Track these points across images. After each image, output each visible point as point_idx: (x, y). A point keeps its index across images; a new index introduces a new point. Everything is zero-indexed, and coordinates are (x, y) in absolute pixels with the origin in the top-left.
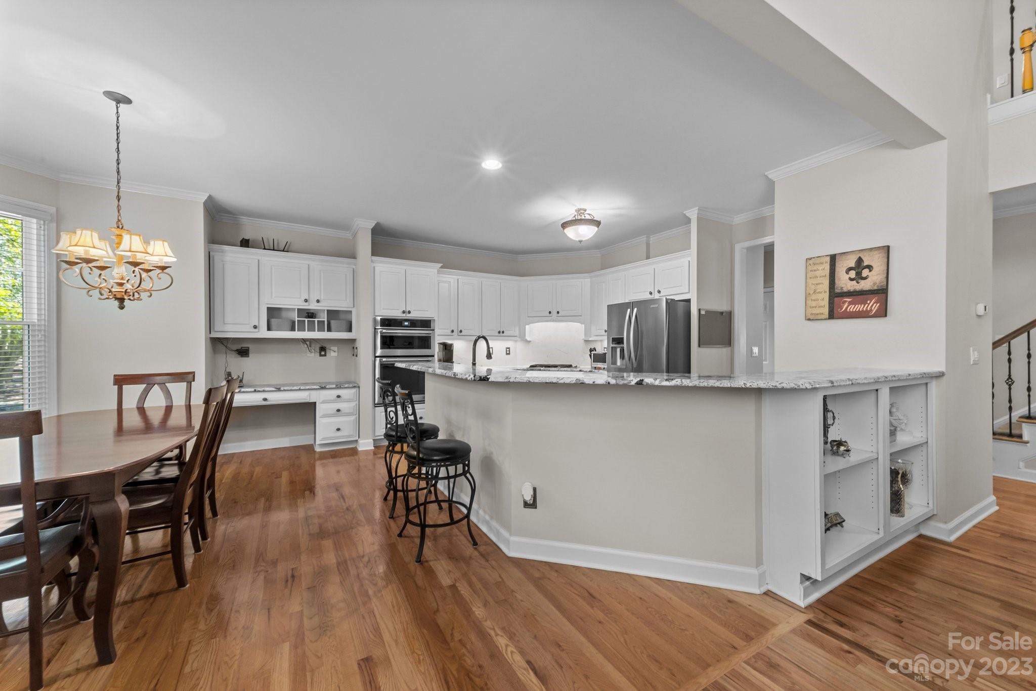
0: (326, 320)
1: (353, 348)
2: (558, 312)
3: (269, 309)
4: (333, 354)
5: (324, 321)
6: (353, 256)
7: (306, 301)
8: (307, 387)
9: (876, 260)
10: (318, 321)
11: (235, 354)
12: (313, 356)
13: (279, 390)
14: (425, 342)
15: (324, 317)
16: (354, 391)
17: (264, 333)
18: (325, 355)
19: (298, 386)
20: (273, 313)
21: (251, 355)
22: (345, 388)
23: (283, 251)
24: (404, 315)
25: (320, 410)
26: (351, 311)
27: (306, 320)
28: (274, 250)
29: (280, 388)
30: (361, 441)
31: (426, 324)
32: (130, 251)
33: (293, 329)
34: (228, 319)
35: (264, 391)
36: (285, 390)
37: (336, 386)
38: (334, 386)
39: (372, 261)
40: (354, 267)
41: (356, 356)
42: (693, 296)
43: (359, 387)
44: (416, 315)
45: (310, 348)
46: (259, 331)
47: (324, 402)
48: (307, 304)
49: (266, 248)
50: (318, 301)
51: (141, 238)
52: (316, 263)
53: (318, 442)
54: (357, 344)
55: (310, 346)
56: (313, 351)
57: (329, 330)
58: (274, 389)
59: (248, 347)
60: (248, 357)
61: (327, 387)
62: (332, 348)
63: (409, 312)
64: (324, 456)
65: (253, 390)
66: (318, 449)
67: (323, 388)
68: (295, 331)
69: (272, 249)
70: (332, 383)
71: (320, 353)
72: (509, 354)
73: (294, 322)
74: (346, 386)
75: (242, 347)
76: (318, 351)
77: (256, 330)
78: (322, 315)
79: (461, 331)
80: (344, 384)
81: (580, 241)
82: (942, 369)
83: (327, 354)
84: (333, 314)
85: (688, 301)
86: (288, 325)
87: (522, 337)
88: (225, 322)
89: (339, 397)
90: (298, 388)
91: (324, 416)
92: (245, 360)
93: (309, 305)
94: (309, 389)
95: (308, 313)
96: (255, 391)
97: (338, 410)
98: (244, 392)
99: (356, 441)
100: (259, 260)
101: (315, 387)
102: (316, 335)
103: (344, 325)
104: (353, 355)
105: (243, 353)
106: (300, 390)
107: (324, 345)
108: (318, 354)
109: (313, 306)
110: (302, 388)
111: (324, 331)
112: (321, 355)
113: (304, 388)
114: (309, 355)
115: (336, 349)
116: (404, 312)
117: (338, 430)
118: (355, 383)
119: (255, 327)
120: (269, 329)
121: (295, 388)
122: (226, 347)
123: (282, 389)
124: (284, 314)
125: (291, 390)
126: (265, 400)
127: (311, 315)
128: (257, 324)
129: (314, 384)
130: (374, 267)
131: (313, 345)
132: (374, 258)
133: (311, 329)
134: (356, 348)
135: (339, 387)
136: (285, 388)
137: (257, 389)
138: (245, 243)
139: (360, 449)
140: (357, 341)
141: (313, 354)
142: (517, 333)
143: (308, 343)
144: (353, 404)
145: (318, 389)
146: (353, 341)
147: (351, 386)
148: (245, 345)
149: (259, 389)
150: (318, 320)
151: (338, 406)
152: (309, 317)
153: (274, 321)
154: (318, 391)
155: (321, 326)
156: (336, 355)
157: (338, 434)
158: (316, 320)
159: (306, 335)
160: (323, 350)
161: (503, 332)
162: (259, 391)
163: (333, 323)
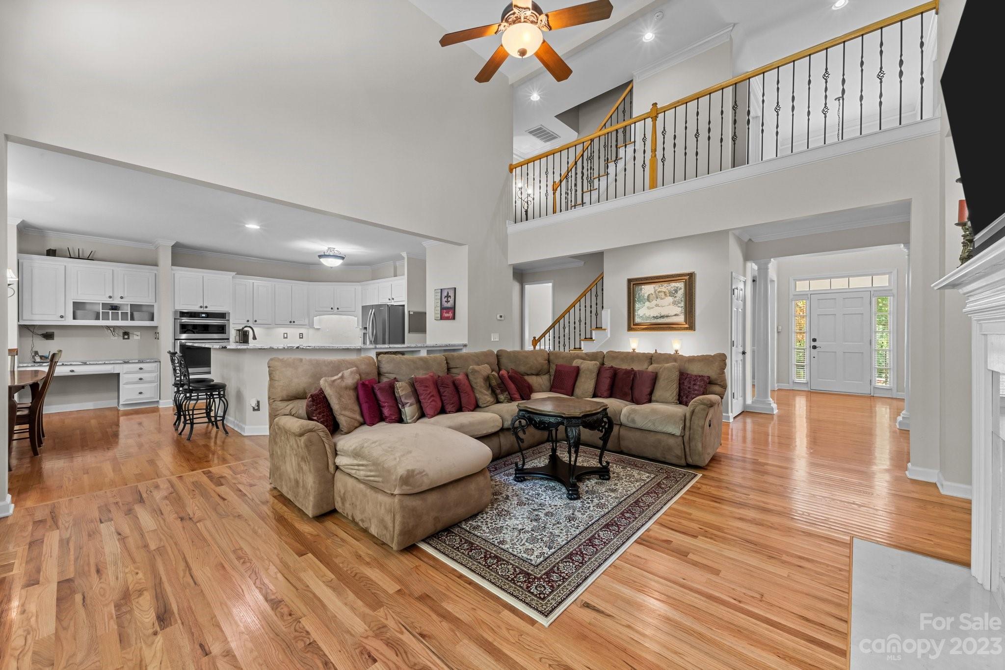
0: (129, 312)
1: (155, 333)
2: (338, 309)
3: (74, 303)
4: (136, 337)
5: (127, 313)
6: (156, 264)
7: (110, 297)
8: (112, 362)
9: (451, 294)
11: (40, 337)
12: (117, 340)
13: (85, 364)
14: (222, 329)
15: (127, 310)
16: (155, 364)
17: (70, 321)
18: (128, 338)
19: (103, 361)
20: (78, 306)
21: (56, 338)
23: (88, 259)
24: (202, 309)
25: (124, 379)
26: (153, 306)
27: (110, 311)
28: (79, 258)
30: (161, 401)
31: (222, 316)
33: (97, 318)
35: (71, 365)
36: (90, 364)
38: (137, 361)
39: (172, 269)
40: (157, 273)
41: (158, 339)
42: (405, 303)
43: (160, 362)
44: (212, 309)
45: (113, 333)
46: (65, 320)
47: (127, 373)
48: (111, 299)
49: (72, 256)
50: (122, 298)
52: (120, 269)
53: (121, 403)
54: (159, 331)
56: (117, 335)
57: (132, 319)
58: (81, 363)
59: (53, 332)
60: (53, 339)
61: (130, 361)
62: (135, 333)
63: (206, 307)
64: (127, 414)
65: (61, 364)
66: (121, 408)
67: (125, 363)
68: (99, 320)
69: (77, 257)
70: (135, 359)
71: (123, 337)
72: (302, 338)
73: (98, 313)
74: (148, 361)
75: (47, 332)
76: (122, 335)
77: (63, 319)
78: (125, 307)
79: (256, 321)
80: (145, 359)
81: (331, 267)
82: (466, 342)
83: (130, 337)
84: (135, 308)
85: (404, 306)
86: (94, 316)
87: (311, 325)
88: (33, 313)
89: (141, 369)
91: (127, 383)
92: (50, 341)
93: (113, 300)
95: (112, 306)
96: (63, 365)
97: (141, 379)
99: (158, 402)
100: (65, 266)
101: (119, 362)
102: (119, 323)
103: (146, 315)
104: (155, 338)
105: (48, 336)
106: (105, 364)
107: (127, 331)
109: (116, 301)
110: (106, 362)
111: (127, 320)
112: (124, 339)
113: (108, 362)
114: (113, 338)
115: (139, 333)
116: (201, 307)
117: (141, 393)
118: (156, 359)
119: (62, 317)
120: (74, 318)
121: (100, 362)
122: (33, 332)
123: (88, 363)
124: (88, 307)
125: (96, 364)
126: (72, 371)
127: (114, 308)
128: (63, 315)
129: (118, 359)
130: (174, 274)
131: (117, 331)
132: (174, 267)
133: (115, 318)
134: (158, 333)
135: (140, 362)
136: (91, 363)
138: (51, 253)
139: (160, 407)
140: (159, 329)
141: (116, 338)
142: (307, 322)
143: (112, 329)
144: (155, 374)
145: (122, 363)
146: (156, 327)
147: (152, 361)
148: (50, 330)
149: (66, 363)
150: (122, 311)
151: (141, 376)
152: (113, 310)
153: (79, 313)
154: (121, 365)
155: (124, 316)
156: (138, 338)
157: (141, 396)
158: (120, 312)
159: (111, 323)
160: (126, 334)
161: (294, 322)
162: (66, 365)
163: (136, 314)
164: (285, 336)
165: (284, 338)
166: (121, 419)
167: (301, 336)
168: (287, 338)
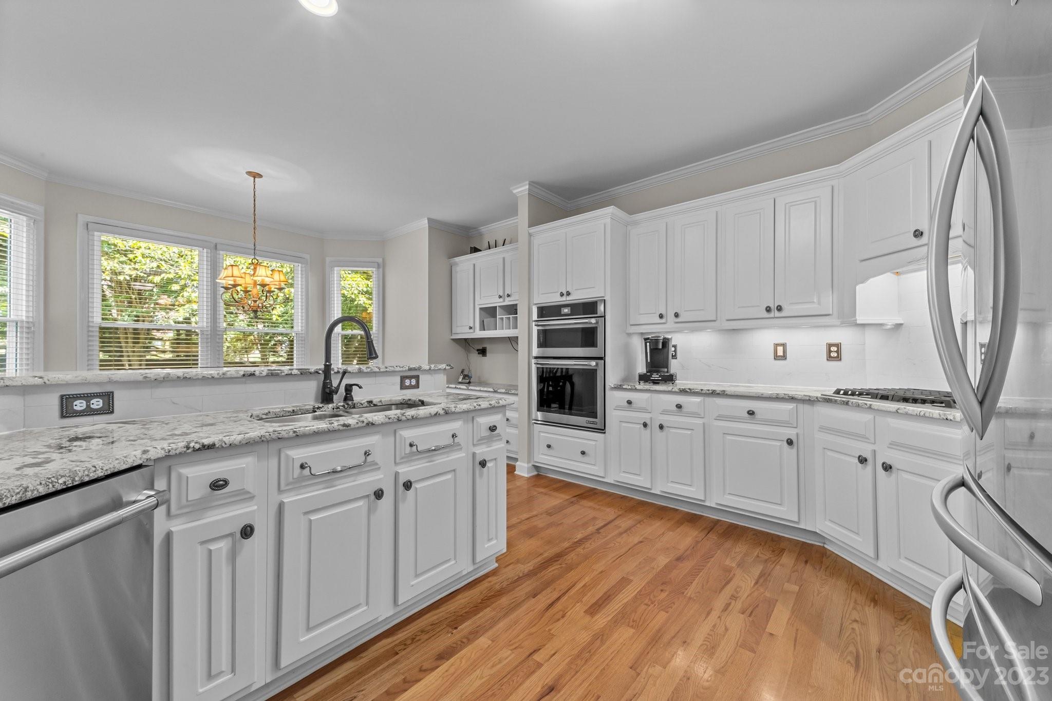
7: (500, 297)
17: (477, 333)
21: (492, 354)
22: (511, 394)
24: (563, 298)
27: (504, 317)
30: (518, 463)
31: (592, 308)
32: (232, 276)
34: (459, 323)
38: (504, 391)
39: (530, 234)
44: (580, 296)
46: (474, 332)
48: (501, 300)
50: (508, 296)
52: (509, 254)
59: (486, 347)
60: (486, 355)
61: (499, 391)
63: (568, 294)
68: (497, 329)
72: (842, 359)
73: (496, 321)
75: (482, 348)
79: (677, 315)
86: (494, 324)
87: (848, 317)
88: (457, 325)
92: (484, 359)
100: (474, 264)
105: (482, 353)
109: (507, 302)
116: (562, 295)
117: (508, 442)
119: (471, 328)
122: (471, 346)
128: (472, 325)
132: (532, 230)
135: (507, 392)
148: (484, 345)
161: (779, 309)
164: (780, 353)
165: (776, 357)
167: (834, 353)
168: (784, 357)
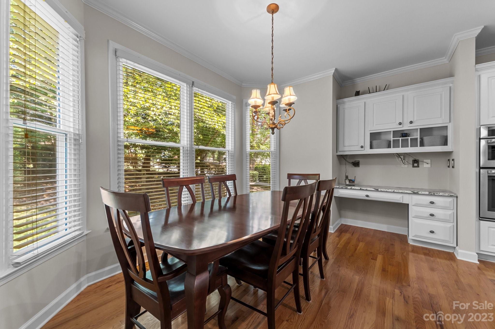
0: (419, 137)
1: (449, 160)
3: (371, 134)
4: (426, 165)
5: (417, 139)
6: (450, 75)
7: (400, 124)
8: (400, 191)
10: (411, 139)
11: (351, 165)
12: (407, 168)
13: (377, 190)
15: (417, 136)
16: (450, 199)
17: (368, 151)
18: (418, 166)
19: (393, 189)
20: (374, 136)
21: (360, 166)
22: (439, 196)
23: (383, 91)
25: (412, 211)
26: (447, 127)
27: (400, 139)
29: (378, 189)
33: (389, 147)
34: (347, 144)
35: (366, 190)
36: (381, 191)
37: (430, 193)
38: (427, 193)
39: (476, 70)
40: (451, 85)
41: (453, 167)
43: (457, 197)
45: (403, 161)
46: (364, 150)
47: (416, 205)
48: (401, 126)
49: (370, 92)
50: (411, 122)
51: (276, 86)
52: (410, 92)
53: (411, 237)
54: (454, 156)
55: (404, 159)
56: (406, 163)
57: (422, 145)
58: (373, 190)
59: (359, 161)
60: (359, 167)
61: (420, 193)
62: (425, 161)
64: (417, 250)
65: (359, 188)
66: (411, 243)
67: (414, 193)
68: (391, 148)
69: (375, 92)
70: (425, 190)
73: (390, 142)
74: (441, 194)
75: (355, 161)
76: (412, 163)
77: (363, 149)
78: (415, 133)
80: (438, 192)
83: (420, 166)
84: (426, 132)
86: (386, 144)
88: (345, 146)
89: (432, 203)
90: (393, 191)
91: (417, 217)
92: (357, 168)
93: (403, 127)
94: (402, 193)
95: (402, 133)
96: (361, 189)
97: (432, 215)
98: (353, 189)
99: (454, 248)
100: (365, 102)
101: (408, 192)
102: (409, 150)
103: (439, 140)
104: (449, 167)
105: (356, 164)
106: (394, 192)
107: (417, 158)
108: (412, 166)
109: (406, 127)
110: (395, 191)
111: (417, 146)
112: (414, 166)
113: (397, 191)
114: (403, 166)
115: (429, 161)
117: (432, 232)
118: (452, 193)
119: (362, 147)
120: (371, 147)
121: (390, 190)
122: (346, 160)
123: (379, 190)
124: (383, 137)
125: (386, 192)
126: (367, 196)
127: (404, 134)
128: (363, 145)
129: (407, 189)
130: (480, 76)
131: (407, 159)
132: (478, 65)
133: (405, 145)
134: (453, 160)
135: (432, 194)
136: (382, 190)
137: (362, 188)
138: (358, 94)
140: (454, 154)
141: (406, 166)
143: (402, 157)
144: (450, 212)
145: (411, 193)
146: (449, 153)
147: (447, 194)
148: (357, 160)
149: (363, 189)
150: (411, 137)
151: (433, 211)
152: (403, 137)
153: (375, 142)
154: (411, 196)
155: (414, 143)
156: (429, 166)
157: (432, 235)
158: (409, 138)
159: (400, 150)
160: (416, 162)
162: (363, 190)
163: (426, 139)
166: (411, 256)
